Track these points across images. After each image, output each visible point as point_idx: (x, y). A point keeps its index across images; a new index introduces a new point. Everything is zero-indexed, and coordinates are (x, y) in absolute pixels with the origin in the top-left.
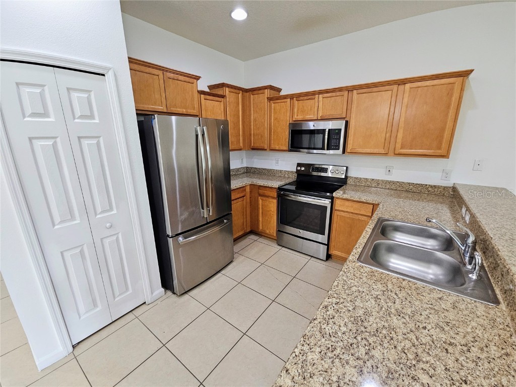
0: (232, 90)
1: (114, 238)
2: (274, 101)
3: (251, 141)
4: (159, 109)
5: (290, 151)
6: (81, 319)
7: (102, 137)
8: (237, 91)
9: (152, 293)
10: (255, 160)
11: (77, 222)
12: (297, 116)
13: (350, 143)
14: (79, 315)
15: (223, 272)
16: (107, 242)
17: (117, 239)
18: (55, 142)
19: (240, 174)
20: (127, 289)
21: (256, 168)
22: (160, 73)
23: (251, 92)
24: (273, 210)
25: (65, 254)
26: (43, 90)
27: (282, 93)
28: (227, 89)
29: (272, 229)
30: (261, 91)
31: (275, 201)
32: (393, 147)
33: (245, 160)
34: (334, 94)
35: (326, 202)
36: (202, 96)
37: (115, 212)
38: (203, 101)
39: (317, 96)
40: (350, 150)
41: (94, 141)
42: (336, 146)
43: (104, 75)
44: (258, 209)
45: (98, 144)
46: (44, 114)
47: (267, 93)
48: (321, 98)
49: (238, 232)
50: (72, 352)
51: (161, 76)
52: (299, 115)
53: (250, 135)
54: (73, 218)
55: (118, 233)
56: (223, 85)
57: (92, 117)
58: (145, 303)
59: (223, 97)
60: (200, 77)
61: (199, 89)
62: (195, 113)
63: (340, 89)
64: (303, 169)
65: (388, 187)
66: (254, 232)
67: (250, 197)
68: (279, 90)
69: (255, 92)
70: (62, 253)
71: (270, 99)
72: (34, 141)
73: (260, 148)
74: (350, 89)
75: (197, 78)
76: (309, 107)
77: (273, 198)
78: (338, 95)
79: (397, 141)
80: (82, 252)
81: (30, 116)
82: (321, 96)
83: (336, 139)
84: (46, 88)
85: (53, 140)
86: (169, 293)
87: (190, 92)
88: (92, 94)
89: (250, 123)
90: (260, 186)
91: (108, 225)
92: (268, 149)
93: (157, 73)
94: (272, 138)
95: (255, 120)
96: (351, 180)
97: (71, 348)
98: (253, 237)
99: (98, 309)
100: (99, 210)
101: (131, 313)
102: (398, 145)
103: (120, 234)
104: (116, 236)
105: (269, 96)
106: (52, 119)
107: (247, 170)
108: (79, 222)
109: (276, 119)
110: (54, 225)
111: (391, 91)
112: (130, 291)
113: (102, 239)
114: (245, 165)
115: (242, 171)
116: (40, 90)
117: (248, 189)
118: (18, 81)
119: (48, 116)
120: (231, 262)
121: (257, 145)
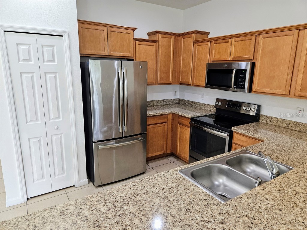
0: (164, 36)
1: (59, 136)
2: (198, 44)
3: (180, 77)
4: (102, 53)
5: (206, 87)
6: (35, 183)
7: (58, 73)
8: (170, 36)
9: (79, 181)
10: (186, 93)
11: (39, 122)
12: (215, 57)
13: (255, 83)
14: (34, 180)
15: (134, 179)
16: (54, 138)
17: (61, 138)
18: (33, 75)
19: (173, 104)
20: (63, 172)
21: (186, 101)
22: (105, 28)
23: (182, 36)
24: (187, 137)
25: (31, 140)
26: (30, 47)
27: (210, 36)
28: (160, 35)
29: (186, 154)
30: (190, 35)
31: (189, 129)
32: (294, 89)
33: (178, 93)
34: (243, 38)
35: (225, 135)
36: (137, 42)
37: (61, 119)
38: (137, 46)
39: (230, 40)
40: (256, 89)
41: (53, 75)
42: (242, 85)
43: (62, 36)
44: (177, 135)
45: (55, 77)
46: (29, 60)
47: (193, 37)
48: (233, 42)
49: (158, 151)
50: (27, 202)
51: (106, 30)
52: (216, 56)
53: (180, 72)
54: (37, 119)
55: (62, 134)
56: (156, 33)
57: (53, 61)
58: (74, 186)
59: (156, 42)
60: (136, 28)
61: (135, 37)
62: (130, 55)
63: (249, 34)
64: (220, 104)
65: (298, 129)
66: (173, 154)
67: (172, 124)
68: (207, 34)
69: (185, 36)
70: (29, 139)
71: (195, 42)
72: (23, 74)
73: (186, 83)
74: (257, 34)
75: (134, 29)
76: (224, 50)
77: (187, 126)
78: (247, 39)
79: (298, 83)
80: (39, 141)
81: (22, 61)
82: (233, 39)
83: (243, 78)
84: (31, 46)
85: (32, 74)
86: (91, 184)
87: (127, 40)
88: (55, 48)
89: (180, 61)
90: (180, 116)
91: (56, 127)
92: (192, 84)
93: (103, 29)
94: (195, 76)
95: (184, 60)
96: (263, 118)
97: (26, 200)
98: (172, 159)
99: (44, 180)
100: (52, 117)
101: (64, 190)
102: (298, 88)
103: (63, 135)
104: (60, 135)
105: (195, 40)
106: (32, 63)
107: (179, 101)
108: (40, 122)
109: (198, 59)
110: (27, 123)
111: (293, 36)
112: (66, 174)
113: (51, 136)
114: (178, 97)
115: (175, 102)
116: (28, 47)
117: (170, 117)
118: (18, 43)
119: (31, 61)
120: (144, 173)
121: (184, 81)
